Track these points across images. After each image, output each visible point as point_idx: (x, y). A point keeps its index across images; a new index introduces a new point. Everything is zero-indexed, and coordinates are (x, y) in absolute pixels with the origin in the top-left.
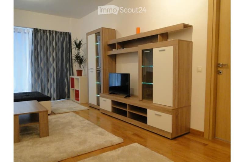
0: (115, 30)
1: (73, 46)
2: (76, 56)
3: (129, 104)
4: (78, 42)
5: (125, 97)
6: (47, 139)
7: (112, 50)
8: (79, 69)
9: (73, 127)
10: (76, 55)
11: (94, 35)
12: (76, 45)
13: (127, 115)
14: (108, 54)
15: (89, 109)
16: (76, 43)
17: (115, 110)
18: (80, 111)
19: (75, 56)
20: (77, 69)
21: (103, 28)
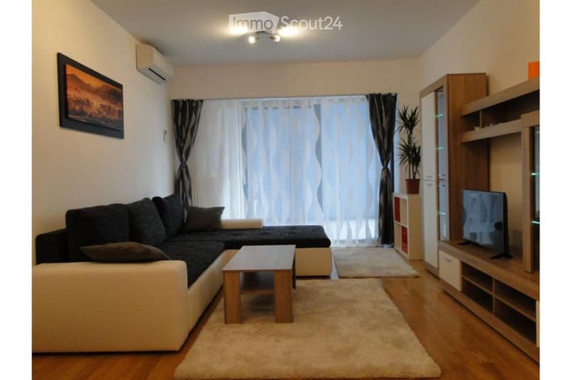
0: (487, 74)
1: (398, 122)
2: (403, 146)
3: (497, 278)
4: (409, 114)
5: (492, 258)
6: (285, 328)
7: (474, 129)
8: (412, 178)
9: (352, 313)
10: (404, 144)
11: (433, 94)
12: (404, 121)
13: (492, 308)
14: (464, 141)
15: (419, 274)
16: (403, 117)
17: (468, 289)
18: (395, 277)
19: (402, 148)
20: (408, 178)
21: (448, 75)
